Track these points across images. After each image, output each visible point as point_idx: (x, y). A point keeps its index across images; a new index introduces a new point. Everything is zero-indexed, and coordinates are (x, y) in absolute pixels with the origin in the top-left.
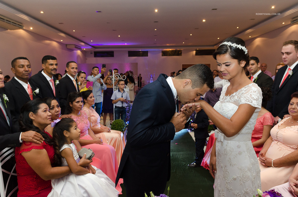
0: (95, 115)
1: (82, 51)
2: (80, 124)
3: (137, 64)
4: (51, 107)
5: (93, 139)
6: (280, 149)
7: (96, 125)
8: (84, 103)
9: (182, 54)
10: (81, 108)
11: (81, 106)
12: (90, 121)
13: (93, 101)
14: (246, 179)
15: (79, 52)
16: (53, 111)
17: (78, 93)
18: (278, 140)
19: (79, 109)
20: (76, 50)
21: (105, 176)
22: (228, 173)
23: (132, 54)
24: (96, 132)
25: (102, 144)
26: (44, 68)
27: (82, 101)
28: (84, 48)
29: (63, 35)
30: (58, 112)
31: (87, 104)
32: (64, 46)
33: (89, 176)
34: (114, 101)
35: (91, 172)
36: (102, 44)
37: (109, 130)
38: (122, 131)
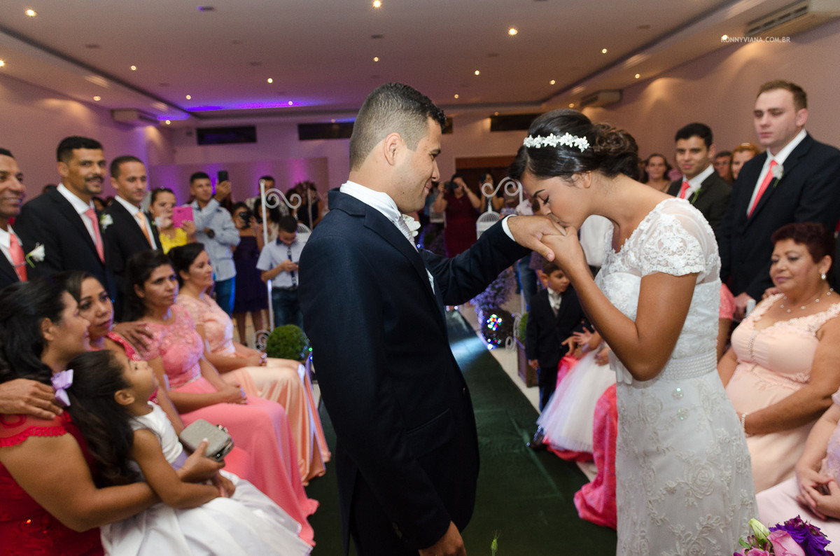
0: (216, 317)
1: (162, 129)
2: (175, 347)
3: (325, 160)
4: (83, 302)
5: (219, 391)
6: (761, 384)
7: (222, 347)
8: (182, 284)
9: (455, 129)
10: (170, 299)
11: (171, 291)
12: (204, 337)
13: (207, 275)
14: (705, 489)
15: (151, 132)
16: (90, 314)
17: (156, 255)
18: (754, 362)
19: (167, 302)
20: (143, 126)
21: (266, 501)
22: (653, 474)
23: (309, 132)
24: (224, 368)
25: (246, 404)
26: (65, 173)
27: (171, 278)
28: (168, 118)
29: (99, 81)
30: (104, 314)
31: (190, 286)
32: (106, 114)
33: (219, 505)
34: (267, 274)
35: (223, 494)
36: (219, 105)
37: (263, 359)
38: (300, 360)
